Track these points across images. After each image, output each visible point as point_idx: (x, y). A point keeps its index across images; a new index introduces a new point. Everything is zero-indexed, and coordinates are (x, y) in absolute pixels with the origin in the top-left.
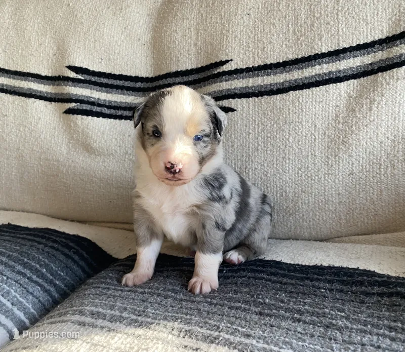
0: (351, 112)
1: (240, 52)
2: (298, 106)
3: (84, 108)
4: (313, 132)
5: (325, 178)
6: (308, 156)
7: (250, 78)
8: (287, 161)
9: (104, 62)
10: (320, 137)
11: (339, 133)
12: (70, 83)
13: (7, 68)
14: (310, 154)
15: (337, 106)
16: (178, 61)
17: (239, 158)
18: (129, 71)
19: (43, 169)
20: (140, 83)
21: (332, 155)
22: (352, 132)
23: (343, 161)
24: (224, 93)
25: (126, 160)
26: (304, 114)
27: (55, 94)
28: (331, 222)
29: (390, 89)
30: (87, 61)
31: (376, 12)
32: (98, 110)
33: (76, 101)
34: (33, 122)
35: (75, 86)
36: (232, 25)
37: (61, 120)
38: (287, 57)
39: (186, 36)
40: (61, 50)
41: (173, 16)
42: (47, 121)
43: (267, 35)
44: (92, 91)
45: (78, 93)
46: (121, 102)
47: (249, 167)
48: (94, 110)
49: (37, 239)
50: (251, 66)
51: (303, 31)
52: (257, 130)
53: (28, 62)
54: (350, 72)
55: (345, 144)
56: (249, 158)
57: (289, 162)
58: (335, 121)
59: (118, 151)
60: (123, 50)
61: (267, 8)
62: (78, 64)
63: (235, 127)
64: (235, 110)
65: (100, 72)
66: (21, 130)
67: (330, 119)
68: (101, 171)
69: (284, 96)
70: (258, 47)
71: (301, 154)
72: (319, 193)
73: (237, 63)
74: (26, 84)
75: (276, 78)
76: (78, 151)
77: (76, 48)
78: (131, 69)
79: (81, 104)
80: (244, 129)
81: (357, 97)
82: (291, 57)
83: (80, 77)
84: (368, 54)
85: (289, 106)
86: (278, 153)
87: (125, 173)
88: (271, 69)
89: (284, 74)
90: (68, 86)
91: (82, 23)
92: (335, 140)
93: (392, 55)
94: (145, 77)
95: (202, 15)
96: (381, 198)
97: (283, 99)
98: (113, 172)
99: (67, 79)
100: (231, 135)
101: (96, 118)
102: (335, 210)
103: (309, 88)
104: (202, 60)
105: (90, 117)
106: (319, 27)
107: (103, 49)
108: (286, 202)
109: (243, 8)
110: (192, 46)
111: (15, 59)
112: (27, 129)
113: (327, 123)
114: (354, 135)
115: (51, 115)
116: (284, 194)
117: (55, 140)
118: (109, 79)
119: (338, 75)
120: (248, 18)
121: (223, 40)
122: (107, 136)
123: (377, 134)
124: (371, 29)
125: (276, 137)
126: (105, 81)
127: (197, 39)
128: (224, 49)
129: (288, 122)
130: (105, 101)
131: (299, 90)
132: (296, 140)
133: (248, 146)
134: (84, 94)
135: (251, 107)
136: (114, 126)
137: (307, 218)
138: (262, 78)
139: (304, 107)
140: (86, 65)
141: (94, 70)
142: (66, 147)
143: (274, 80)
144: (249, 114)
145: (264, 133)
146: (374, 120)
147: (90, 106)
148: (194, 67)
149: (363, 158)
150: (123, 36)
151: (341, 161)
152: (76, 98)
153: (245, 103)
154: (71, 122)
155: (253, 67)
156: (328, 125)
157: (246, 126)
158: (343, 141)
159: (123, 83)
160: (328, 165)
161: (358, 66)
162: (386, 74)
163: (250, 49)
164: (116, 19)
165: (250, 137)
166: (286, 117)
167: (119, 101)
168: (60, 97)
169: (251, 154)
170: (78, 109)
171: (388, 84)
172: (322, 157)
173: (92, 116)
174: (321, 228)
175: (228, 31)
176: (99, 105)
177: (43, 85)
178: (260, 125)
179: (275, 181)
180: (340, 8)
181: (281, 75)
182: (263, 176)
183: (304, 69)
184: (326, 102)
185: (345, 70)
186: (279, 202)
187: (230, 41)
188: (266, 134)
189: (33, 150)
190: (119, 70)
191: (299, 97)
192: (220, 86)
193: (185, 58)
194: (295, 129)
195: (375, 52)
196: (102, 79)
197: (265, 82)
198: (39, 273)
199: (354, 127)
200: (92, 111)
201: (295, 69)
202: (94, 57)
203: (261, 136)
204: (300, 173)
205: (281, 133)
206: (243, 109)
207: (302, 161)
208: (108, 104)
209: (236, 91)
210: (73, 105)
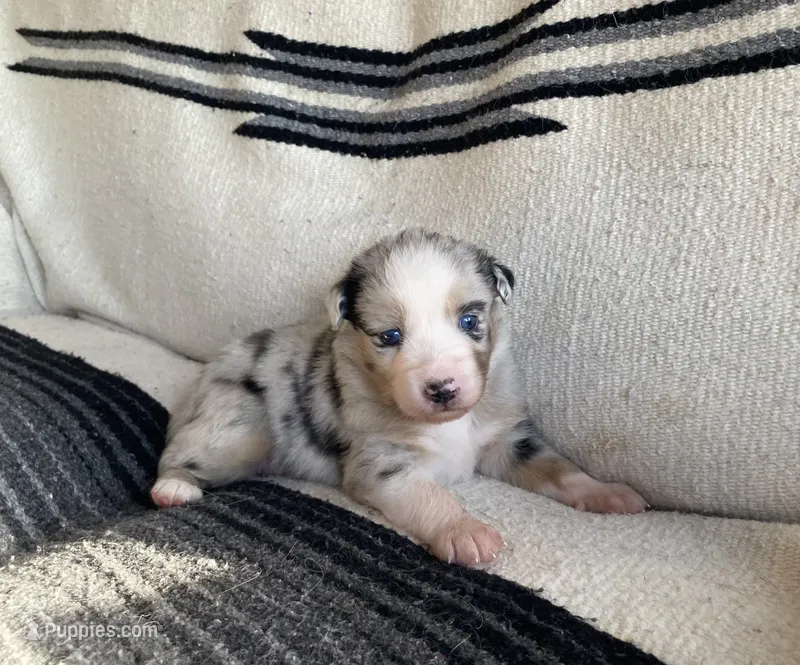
2: (725, 122)
3: (273, 124)
4: (763, 196)
5: (781, 330)
6: (741, 261)
7: (607, 42)
8: (681, 270)
9: (314, 20)
10: (782, 212)
12: (249, 68)
14: (747, 257)
16: (457, 8)
17: (559, 249)
18: (360, 39)
20: (385, 66)
24: (540, 83)
26: (739, 144)
27: (224, 91)
30: (284, 17)
32: (301, 130)
37: (229, 147)
42: (200, 147)
46: (347, 112)
47: (578, 275)
48: (293, 130)
50: (612, 12)
52: (613, 181)
53: (184, 24)
56: (583, 254)
57: (686, 273)
62: (265, 27)
64: (565, 127)
69: (689, 92)
72: (759, 370)
73: (578, 3)
78: (365, 34)
79: (266, 114)
80: (583, 179)
83: (267, 55)
85: (698, 120)
86: (661, 245)
88: (661, 18)
89: (694, 31)
97: (686, 99)
98: (306, 266)
99: (243, 59)
100: (549, 191)
101: (294, 146)
103: (755, 70)
105: (283, 145)
108: (664, 382)
111: (164, 18)
112: (163, 162)
116: (660, 359)
118: (320, 57)
125: (662, 201)
126: (312, 62)
129: (695, 163)
132: (714, 216)
133: (585, 220)
135: (605, 121)
139: (739, 126)
140: (280, 29)
141: (295, 38)
144: (599, 140)
145: (631, 189)
152: (259, 102)
153: (590, 108)
154: (248, 152)
155: (615, 13)
157: (588, 169)
165: (595, 198)
166: (691, 151)
167: (342, 108)
169: (589, 242)
170: (260, 127)
172: (781, 271)
173: (287, 143)
176: (304, 119)
177: (204, 73)
178: (623, 167)
179: (639, 319)
181: (687, 35)
182: (609, 301)
186: (644, 378)
188: (636, 191)
190: (342, 37)
191: (727, 96)
194: (715, 185)
200: (289, 131)
201: (724, 15)
202: (295, 10)
203: (624, 197)
204: (712, 304)
205: (676, 193)
206: (584, 126)
207: (721, 272)
208: (321, 117)
209: (571, 77)
210: (250, 117)
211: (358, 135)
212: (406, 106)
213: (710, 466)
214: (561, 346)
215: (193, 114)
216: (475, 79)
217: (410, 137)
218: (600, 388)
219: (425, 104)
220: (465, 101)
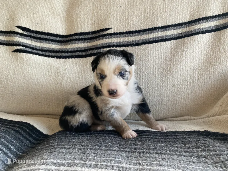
0: (173, 56)
1: (116, 24)
2: (147, 52)
3: (28, 50)
5: (161, 88)
6: (152, 77)
7: (121, 37)
8: (142, 80)
9: (39, 25)
10: (158, 67)
11: (167, 65)
14: (153, 76)
15: (166, 53)
16: (82, 27)
18: (53, 31)
20: (59, 38)
21: (164, 77)
22: (174, 65)
23: (169, 79)
24: (108, 45)
25: (51, 79)
27: (7, 41)
28: (164, 110)
29: (191, 45)
30: (29, 24)
31: (183, 9)
32: (36, 52)
33: (23, 46)
35: (22, 38)
36: (112, 11)
38: (141, 28)
39: (86, 15)
40: (12, 17)
41: (79, 5)
43: (130, 17)
44: (32, 42)
45: (24, 42)
48: (34, 52)
50: (122, 32)
51: (149, 16)
54: (172, 37)
55: (170, 71)
57: (143, 80)
58: (165, 60)
59: (47, 74)
60: (50, 20)
61: (130, 4)
65: (36, 31)
67: (163, 59)
68: (35, 85)
69: (140, 47)
70: (126, 22)
71: (149, 76)
72: (158, 95)
73: (115, 30)
75: (135, 38)
76: (21, 73)
77: (22, 17)
78: (54, 30)
79: (25, 47)
81: (175, 49)
82: (143, 28)
83: (25, 33)
84: (180, 28)
85: (142, 52)
88: (133, 33)
89: (139, 36)
90: (17, 37)
91: (26, 3)
92: (165, 69)
93: (191, 30)
94: (62, 35)
95: (95, 5)
96: (188, 98)
97: (139, 48)
102: (166, 104)
103: (152, 43)
104: (95, 28)
105: (31, 55)
106: (157, 14)
107: (38, 18)
109: (117, 3)
110: (90, 20)
113: (161, 61)
114: (175, 67)
115: (3, 52)
117: (5, 67)
118: (41, 35)
119: (166, 38)
120: (120, 8)
121: (107, 18)
122: (41, 66)
123: (186, 67)
124: (181, 17)
126: (39, 36)
127: (92, 17)
128: (108, 22)
129: (142, 60)
130: (39, 47)
131: (147, 44)
132: (146, 69)
134: (27, 43)
136: (46, 60)
137: (152, 109)
138: (128, 37)
139: (150, 53)
140: (28, 27)
141: (33, 29)
143: (134, 39)
146: (184, 60)
147: (31, 49)
148: (90, 31)
149: (179, 78)
150: (50, 13)
151: (168, 79)
152: (23, 44)
154: (18, 57)
156: (162, 62)
158: (169, 69)
159: (49, 37)
160: (162, 81)
161: (175, 34)
162: (189, 38)
163: (122, 23)
164: (46, 4)
166: (140, 58)
168: (10, 43)
170: (24, 50)
171: (190, 43)
172: (159, 78)
174: (159, 114)
175: (110, 14)
180: (167, 7)
181: (138, 37)
183: (150, 34)
184: (160, 50)
185: (169, 36)
187: (111, 18)
190: (47, 30)
191: (147, 48)
192: (105, 41)
193: (85, 26)
194: (145, 63)
195: (183, 28)
196: (37, 35)
197: (130, 40)
199: (175, 63)
201: (145, 34)
202: (33, 22)
204: (148, 85)
205: (138, 65)
207: (149, 79)
208: (41, 49)
210: (20, 48)
211: (52, 53)
212: (68, 47)
217: (69, 54)
219: (74, 47)
220: (85, 47)
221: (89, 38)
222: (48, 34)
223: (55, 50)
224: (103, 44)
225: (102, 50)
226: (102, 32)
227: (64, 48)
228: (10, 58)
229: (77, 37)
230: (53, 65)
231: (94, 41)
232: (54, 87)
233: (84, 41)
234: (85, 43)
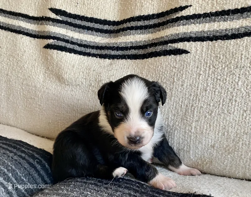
3: (60, 45)
7: (206, 23)
9: (79, 6)
12: (51, 23)
13: (4, 9)
17: (187, 96)
18: (99, 15)
19: (24, 93)
20: (108, 26)
24: (180, 36)
25: (90, 91)
27: (38, 32)
30: (66, 4)
32: (71, 47)
33: (54, 38)
34: (20, 54)
35: (54, 26)
37: (41, 53)
38: (246, 4)
42: (30, 54)
44: (68, 31)
45: (56, 32)
46: (90, 42)
47: (195, 105)
48: (68, 47)
49: (10, 149)
50: (209, 12)
52: (207, 72)
53: (20, 4)
56: (196, 97)
57: (235, 104)
59: (84, 83)
62: (58, 7)
63: (187, 68)
64: (189, 52)
65: (75, 14)
66: (11, 60)
68: (69, 99)
69: (238, 42)
71: (248, 98)
73: (196, 8)
74: (17, 23)
75: (232, 23)
76: (52, 80)
78: (101, 13)
79: (57, 41)
80: (196, 70)
83: (58, 18)
85: (242, 51)
86: (226, 95)
87: (88, 102)
88: (228, 15)
90: (49, 26)
94: (112, 21)
97: (237, 44)
99: (48, 19)
100: (182, 75)
101: (68, 53)
104: (163, 6)
105: (64, 52)
108: (227, 141)
115: (34, 48)
116: (226, 134)
117: (35, 70)
118: (82, 20)
122: (76, 69)
125: (226, 80)
126: (78, 22)
129: (239, 66)
130: (77, 39)
132: (245, 84)
133: (197, 86)
134: (61, 32)
135: (204, 50)
136: (83, 61)
138: (218, 23)
140: (64, 8)
141: (71, 12)
142: (43, 76)
143: (230, 26)
144: (202, 57)
145: (214, 75)
147: (64, 43)
148: (155, 12)
152: (54, 36)
153: (199, 46)
154: (48, 55)
157: (198, 67)
159: (94, 25)
165: (201, 78)
166: (237, 62)
167: (89, 40)
168: (42, 34)
169: (199, 93)
170: (55, 45)
173: (66, 52)
176: (73, 43)
177: (30, 24)
178: (211, 67)
179: (218, 120)
181: (238, 21)
182: (207, 114)
186: (220, 140)
188: (216, 76)
189: (18, 76)
190: (91, 14)
192: (177, 30)
193: (148, 4)
194: (246, 74)
196: (76, 20)
197: (221, 27)
198: (6, 176)
200: (66, 47)
203: (211, 78)
204: (245, 115)
205: (231, 77)
206: (196, 52)
207: (248, 104)
208: (79, 43)
209: (192, 35)
210: (51, 41)
211: (95, 50)
212: (119, 41)
213: (242, 167)
214: (188, 130)
215: (26, 41)
216: (149, 33)
217: (120, 53)
218: (204, 144)
219: (127, 41)
220: (145, 41)
221: (151, 25)
222: (91, 20)
223: (100, 45)
224: (172, 35)
225: (170, 46)
226: (174, 14)
227: (113, 42)
228: (40, 57)
229: (133, 24)
230: (92, 69)
231: (159, 31)
232: (94, 104)
233: (143, 30)
234: (144, 33)
